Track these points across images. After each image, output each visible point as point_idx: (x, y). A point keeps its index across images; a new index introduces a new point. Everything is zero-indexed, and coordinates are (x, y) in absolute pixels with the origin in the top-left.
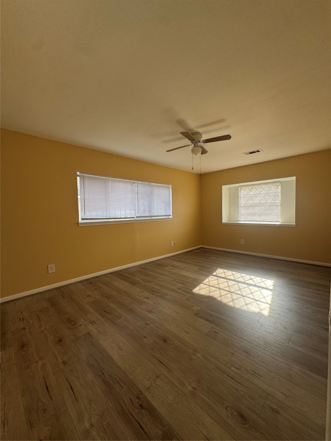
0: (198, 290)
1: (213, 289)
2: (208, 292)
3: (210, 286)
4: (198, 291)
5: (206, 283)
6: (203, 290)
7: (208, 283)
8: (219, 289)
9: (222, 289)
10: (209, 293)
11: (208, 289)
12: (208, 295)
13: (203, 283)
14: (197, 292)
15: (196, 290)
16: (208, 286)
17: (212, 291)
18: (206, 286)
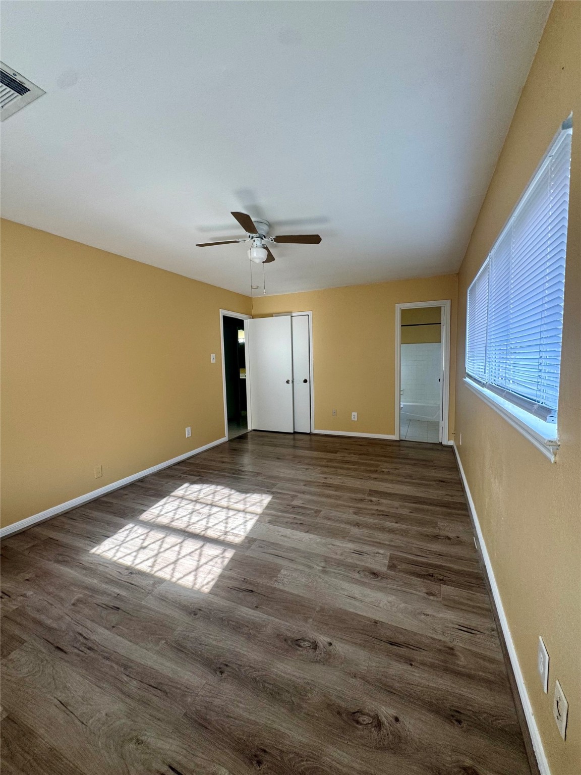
0: (263, 500)
1: (240, 506)
2: (248, 499)
3: (243, 511)
4: (263, 498)
5: (250, 517)
6: (256, 501)
7: (249, 516)
8: (230, 507)
9: (224, 508)
10: (246, 498)
11: (248, 505)
12: (248, 495)
13: (257, 514)
14: (264, 496)
15: (267, 499)
16: (248, 510)
17: (242, 501)
18: (252, 509)
